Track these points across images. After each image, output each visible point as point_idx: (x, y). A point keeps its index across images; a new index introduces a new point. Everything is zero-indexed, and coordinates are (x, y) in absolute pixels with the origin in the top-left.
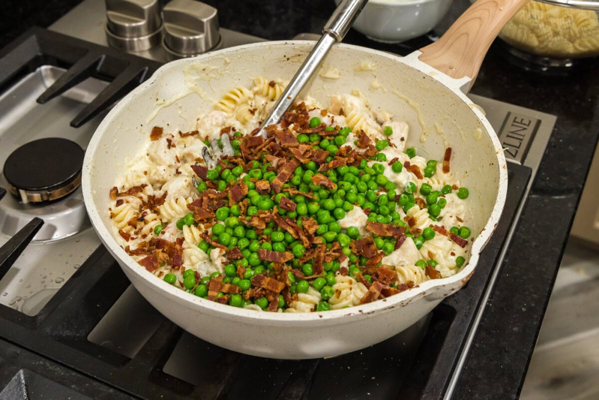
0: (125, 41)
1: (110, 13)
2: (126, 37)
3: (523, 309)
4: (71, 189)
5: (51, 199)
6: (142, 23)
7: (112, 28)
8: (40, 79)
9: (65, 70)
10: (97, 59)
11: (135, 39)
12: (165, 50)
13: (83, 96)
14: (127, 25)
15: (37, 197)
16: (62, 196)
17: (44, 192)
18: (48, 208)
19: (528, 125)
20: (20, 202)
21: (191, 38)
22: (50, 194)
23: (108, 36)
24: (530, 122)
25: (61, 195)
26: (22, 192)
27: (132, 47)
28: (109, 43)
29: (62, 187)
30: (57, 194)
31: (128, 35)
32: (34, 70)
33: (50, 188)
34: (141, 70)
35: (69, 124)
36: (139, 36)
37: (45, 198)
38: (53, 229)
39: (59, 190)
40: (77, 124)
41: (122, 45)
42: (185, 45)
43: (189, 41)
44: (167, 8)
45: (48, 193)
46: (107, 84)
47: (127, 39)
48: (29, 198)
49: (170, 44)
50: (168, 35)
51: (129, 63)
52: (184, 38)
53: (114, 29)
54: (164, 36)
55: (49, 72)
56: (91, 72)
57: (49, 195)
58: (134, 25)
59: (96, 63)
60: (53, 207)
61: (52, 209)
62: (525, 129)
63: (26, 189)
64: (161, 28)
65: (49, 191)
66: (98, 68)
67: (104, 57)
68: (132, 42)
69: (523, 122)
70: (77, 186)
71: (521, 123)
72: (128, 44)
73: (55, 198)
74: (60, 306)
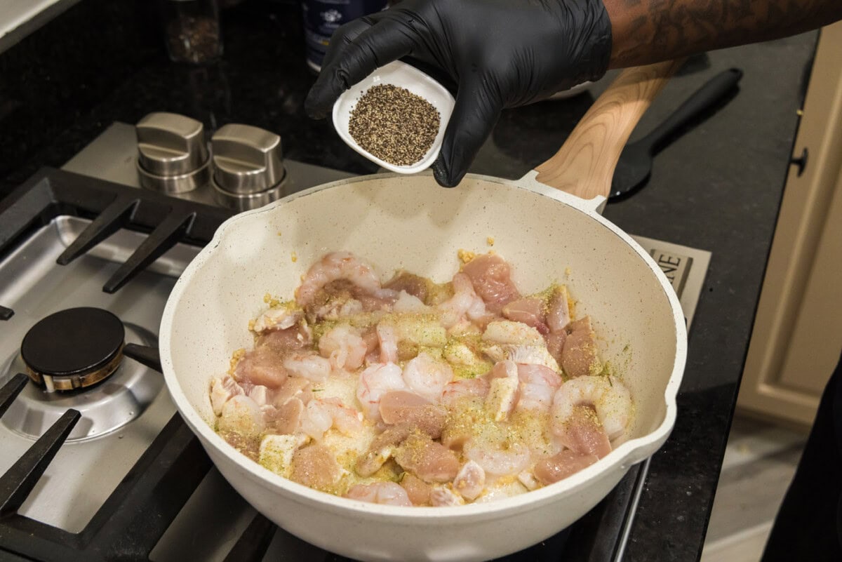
0: (163, 181)
1: (142, 145)
2: (163, 176)
3: (688, 493)
4: (109, 371)
5: (84, 386)
6: (184, 156)
7: (145, 165)
8: (56, 233)
9: (89, 222)
10: (129, 205)
11: (176, 178)
12: (216, 191)
13: (111, 253)
14: (164, 160)
15: (66, 383)
16: (97, 381)
17: (75, 377)
18: (80, 397)
19: (677, 265)
20: (45, 392)
21: (249, 173)
22: (84, 379)
23: (140, 174)
24: (679, 260)
25: (97, 379)
26: (47, 379)
27: (172, 189)
28: (142, 185)
29: (98, 369)
30: (91, 378)
31: (166, 173)
32: (48, 222)
33: (84, 371)
34: (188, 216)
35: (101, 289)
36: (179, 174)
37: (77, 385)
38: (90, 423)
39: (95, 373)
40: (111, 289)
41: (159, 185)
42: (241, 183)
43: (246, 178)
44: (216, 138)
45: (81, 378)
46: (146, 236)
47: (166, 178)
48: (56, 385)
49: (221, 182)
50: (219, 170)
51: (171, 209)
52: (240, 174)
53: (147, 166)
54: (212, 172)
55: (67, 225)
56: (124, 222)
57: (81, 381)
58: (174, 159)
59: (129, 211)
60: (87, 395)
61: (86, 398)
62: (673, 270)
63: (52, 375)
64: (209, 163)
65: (82, 376)
66: (132, 217)
67: (139, 201)
68: (171, 181)
69: (671, 261)
70: (115, 369)
71: (669, 262)
72: (166, 183)
73: (89, 385)
74: (111, 519)
